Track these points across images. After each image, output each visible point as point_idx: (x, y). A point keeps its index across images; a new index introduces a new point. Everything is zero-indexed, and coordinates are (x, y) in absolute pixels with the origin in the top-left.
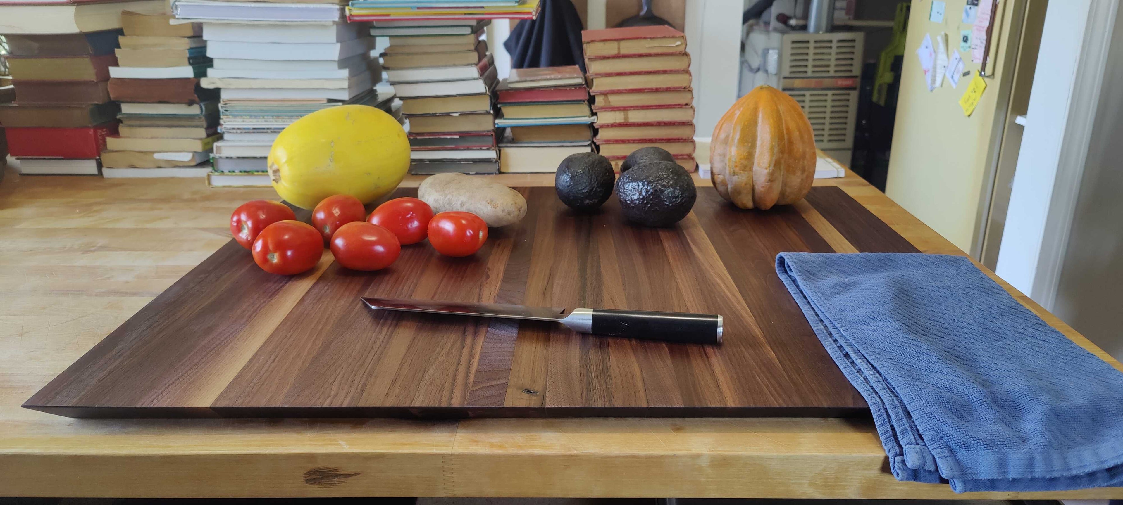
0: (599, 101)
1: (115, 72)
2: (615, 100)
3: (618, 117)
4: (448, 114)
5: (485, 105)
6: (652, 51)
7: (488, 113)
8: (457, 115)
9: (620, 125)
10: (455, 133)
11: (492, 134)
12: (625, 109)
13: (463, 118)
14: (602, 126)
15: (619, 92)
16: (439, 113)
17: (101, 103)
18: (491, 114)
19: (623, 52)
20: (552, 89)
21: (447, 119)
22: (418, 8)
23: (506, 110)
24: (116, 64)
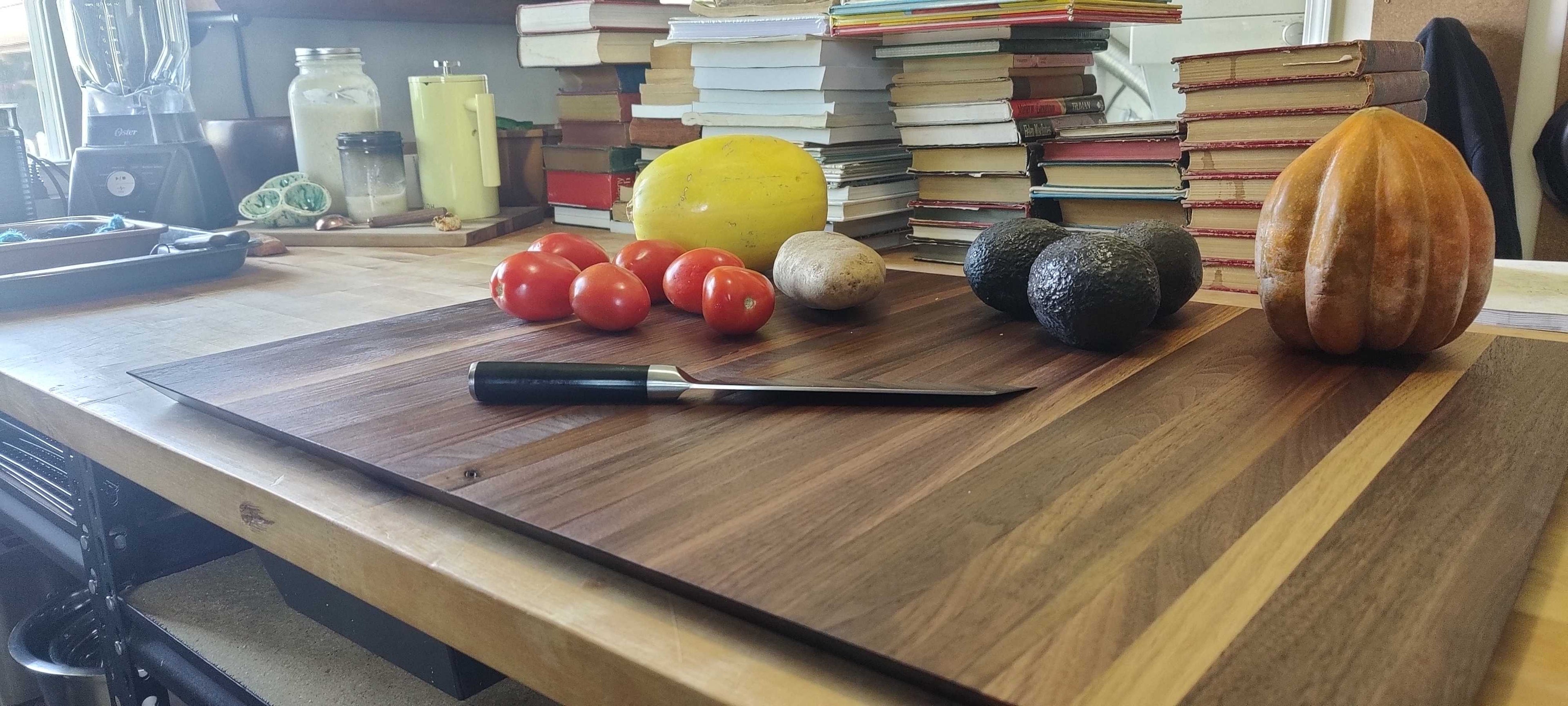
0: (1196, 160)
1: (638, 111)
2: (1223, 162)
3: (1225, 191)
4: (966, 175)
5: (1019, 162)
6: (1294, 74)
7: (1022, 175)
8: (979, 175)
9: (1227, 206)
10: (973, 204)
11: (1024, 208)
12: (1238, 177)
13: (987, 181)
14: (1195, 206)
15: (1230, 148)
16: (956, 172)
17: (625, 147)
18: (1028, 177)
19: (1241, 76)
20: (1123, 141)
21: (967, 181)
22: (914, 11)
23: (1051, 173)
24: (638, 102)
